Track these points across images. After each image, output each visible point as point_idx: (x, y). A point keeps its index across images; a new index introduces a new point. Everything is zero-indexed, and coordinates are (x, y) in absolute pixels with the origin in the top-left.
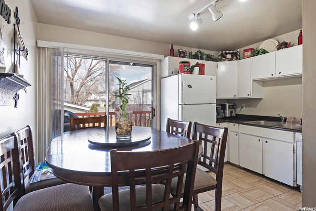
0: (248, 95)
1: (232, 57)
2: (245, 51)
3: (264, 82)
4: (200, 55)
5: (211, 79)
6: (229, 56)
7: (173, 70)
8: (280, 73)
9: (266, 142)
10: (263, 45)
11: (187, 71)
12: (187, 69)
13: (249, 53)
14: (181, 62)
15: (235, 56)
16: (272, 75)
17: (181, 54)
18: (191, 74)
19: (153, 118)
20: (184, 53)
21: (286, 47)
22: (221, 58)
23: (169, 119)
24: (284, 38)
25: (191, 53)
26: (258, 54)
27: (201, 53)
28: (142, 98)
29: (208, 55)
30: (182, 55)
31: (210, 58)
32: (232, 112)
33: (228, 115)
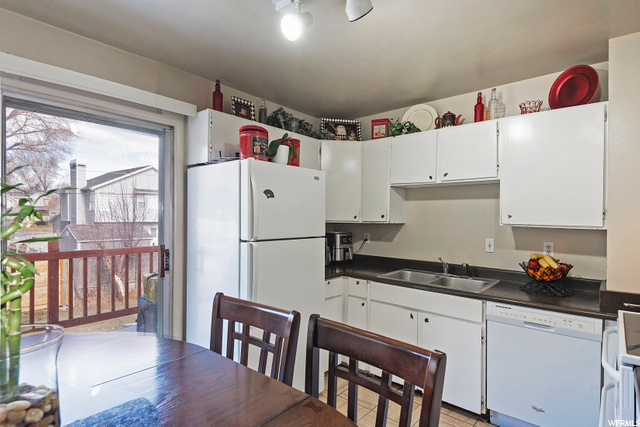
0: (383, 216)
1: (348, 134)
2: (375, 122)
3: (407, 192)
4: (282, 120)
5: (317, 178)
6: (341, 130)
7: (222, 148)
8: (445, 175)
9: (426, 320)
10: (410, 115)
11: (261, 154)
12: (262, 149)
13: (382, 128)
14: (245, 129)
15: (353, 132)
16: (431, 177)
17: (241, 109)
18: (270, 160)
19: (163, 275)
20: (248, 108)
21: (454, 124)
22: (326, 131)
23: (220, 296)
24: (448, 105)
25: (262, 111)
26: (400, 132)
27: (284, 114)
28: (131, 208)
29: (300, 122)
30: (243, 112)
31: (303, 128)
32: (346, 251)
33: (338, 259)
